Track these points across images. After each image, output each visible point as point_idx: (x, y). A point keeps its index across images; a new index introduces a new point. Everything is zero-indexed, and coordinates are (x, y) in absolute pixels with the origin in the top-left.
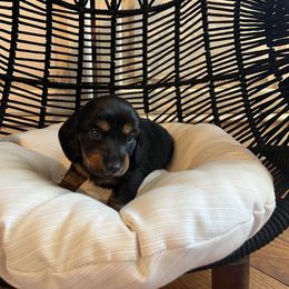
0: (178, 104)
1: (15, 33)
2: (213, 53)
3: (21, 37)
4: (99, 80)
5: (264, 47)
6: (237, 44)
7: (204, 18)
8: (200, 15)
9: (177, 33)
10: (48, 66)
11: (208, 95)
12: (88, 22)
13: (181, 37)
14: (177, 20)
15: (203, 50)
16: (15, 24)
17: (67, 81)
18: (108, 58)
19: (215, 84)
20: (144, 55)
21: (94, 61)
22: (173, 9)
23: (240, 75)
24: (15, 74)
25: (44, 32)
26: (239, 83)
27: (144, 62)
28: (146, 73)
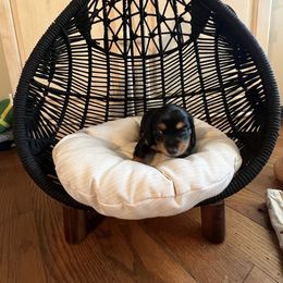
1: (90, 72)
2: (204, 76)
3: (94, 74)
5: (235, 70)
6: (218, 70)
7: (197, 56)
8: (194, 54)
9: (181, 65)
11: (202, 101)
12: (130, 64)
13: (184, 68)
14: (181, 58)
15: (197, 75)
17: (119, 97)
18: (142, 83)
19: (206, 94)
20: (163, 80)
21: (134, 85)
22: (178, 52)
23: (221, 89)
24: (91, 95)
25: (106, 71)
26: (220, 93)
27: (163, 84)
28: (164, 90)
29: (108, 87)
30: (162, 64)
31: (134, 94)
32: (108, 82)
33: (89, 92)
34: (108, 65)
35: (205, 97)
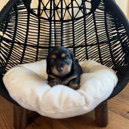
0: (87, 54)
1: (28, 29)
2: (99, 34)
3: (30, 30)
4: (57, 45)
5: (116, 31)
6: (107, 30)
7: (94, 22)
8: (93, 21)
9: (85, 27)
10: (39, 40)
11: (97, 50)
12: (53, 25)
13: (87, 29)
14: (85, 22)
15: (95, 33)
16: (28, 26)
17: (45, 46)
18: (60, 37)
19: (100, 45)
20: (73, 36)
21: (55, 38)
22: (83, 19)
23: (108, 42)
24: (27, 43)
25: (37, 29)
26: (108, 45)
27: (73, 38)
28: (74, 42)
29: (38, 39)
30: (73, 26)
31: (55, 44)
32: (39, 36)
33: (26, 42)
34: (39, 25)
35: (99, 47)
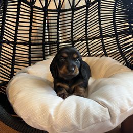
11: (101, 44)
14: (87, 12)
15: (98, 25)
18: (56, 30)
20: (72, 28)
22: (85, 8)
27: (72, 31)
28: (72, 36)
29: (30, 34)
30: (72, 16)
31: (49, 39)
33: (16, 39)
34: (31, 16)
35: (103, 40)
